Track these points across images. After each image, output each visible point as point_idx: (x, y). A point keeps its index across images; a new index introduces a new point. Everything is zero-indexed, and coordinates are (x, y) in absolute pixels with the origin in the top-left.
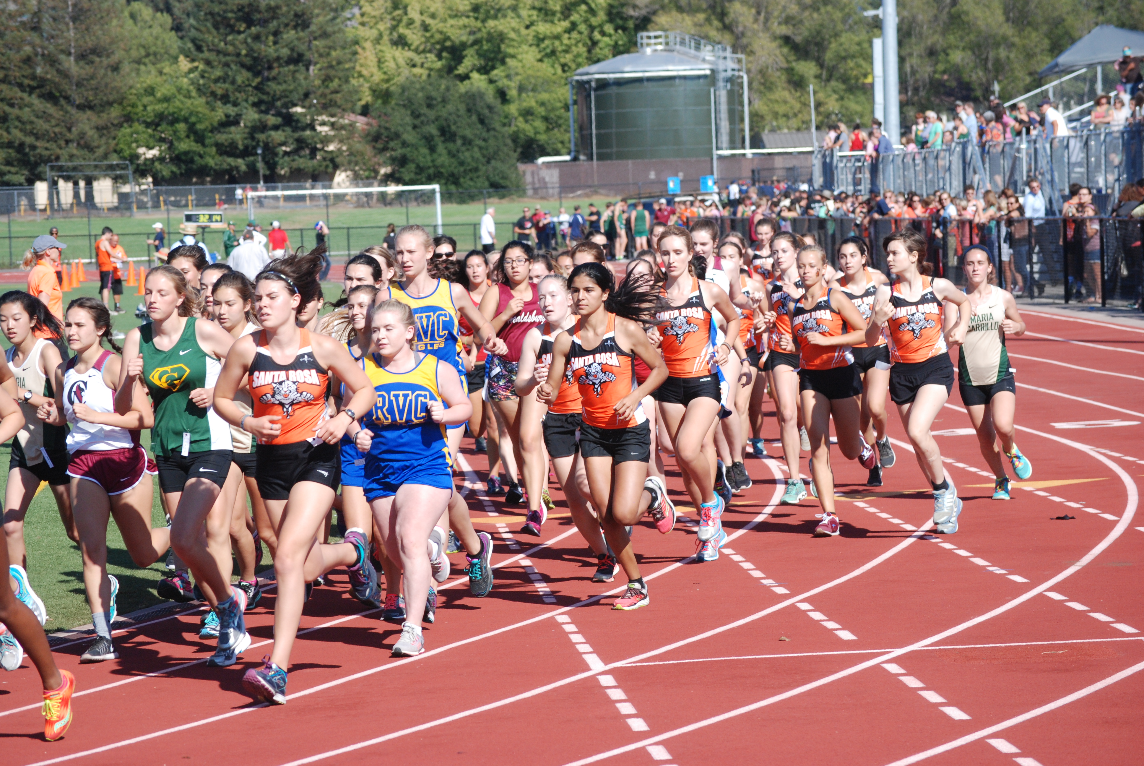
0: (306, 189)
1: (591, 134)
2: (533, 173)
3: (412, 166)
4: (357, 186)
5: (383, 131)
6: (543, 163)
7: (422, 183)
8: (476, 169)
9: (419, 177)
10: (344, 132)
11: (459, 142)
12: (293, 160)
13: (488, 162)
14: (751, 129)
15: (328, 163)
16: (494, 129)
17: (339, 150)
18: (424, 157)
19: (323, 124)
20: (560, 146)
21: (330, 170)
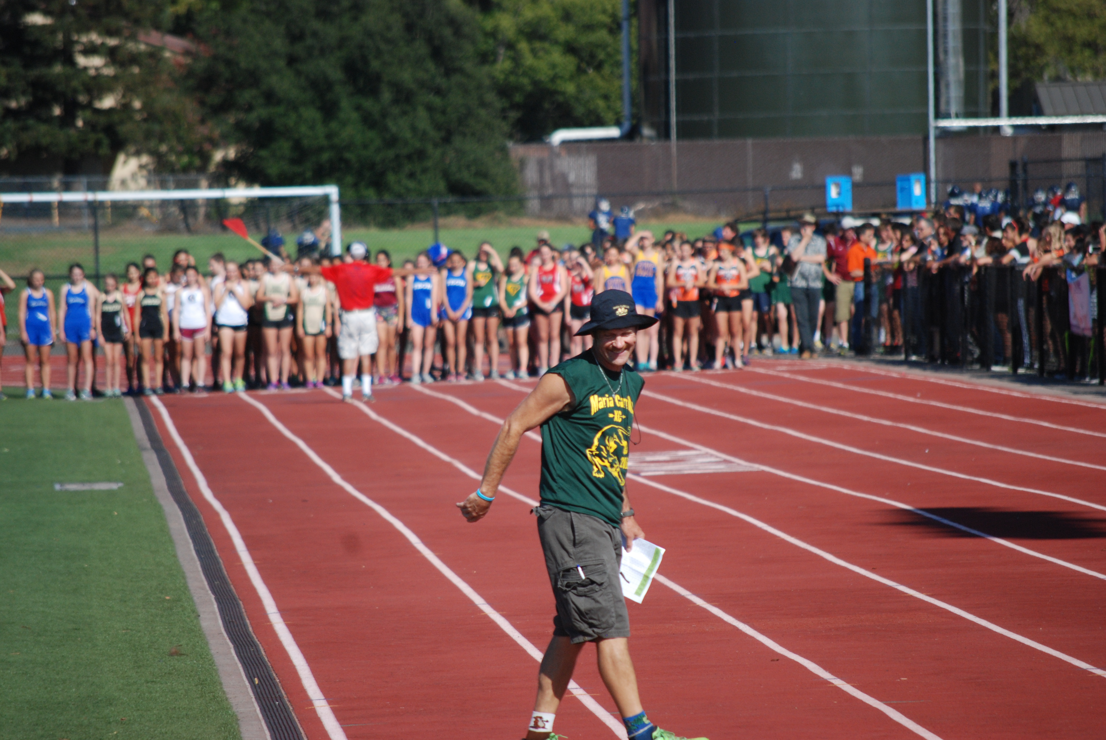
0: (50, 190)
1: (667, 83)
2: (541, 164)
3: (284, 146)
4: (163, 186)
5: (221, 68)
6: (565, 143)
7: (304, 183)
8: (421, 155)
9: (297, 169)
10: (136, 70)
11: (387, 95)
12: (25, 129)
13: (447, 140)
14: (1013, 75)
15: (101, 135)
16: (460, 71)
17: (125, 107)
18: (312, 128)
19: (90, 50)
20: (601, 104)
21: (104, 150)
